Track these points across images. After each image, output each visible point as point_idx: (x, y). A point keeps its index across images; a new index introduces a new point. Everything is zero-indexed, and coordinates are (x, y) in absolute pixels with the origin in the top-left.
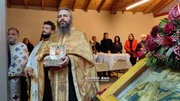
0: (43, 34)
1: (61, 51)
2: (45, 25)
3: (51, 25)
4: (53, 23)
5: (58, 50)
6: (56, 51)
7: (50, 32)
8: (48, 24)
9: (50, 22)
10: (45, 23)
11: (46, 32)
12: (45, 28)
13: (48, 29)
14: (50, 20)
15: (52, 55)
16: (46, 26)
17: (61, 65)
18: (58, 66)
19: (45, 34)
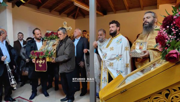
0: (111, 33)
1: (144, 46)
2: (110, 25)
3: (115, 23)
4: (117, 21)
5: (141, 45)
6: (140, 46)
7: (116, 29)
8: (112, 23)
9: (114, 21)
10: (110, 23)
11: (113, 31)
12: (111, 27)
13: (114, 27)
14: (113, 20)
15: (137, 49)
16: (112, 25)
17: (142, 57)
18: (140, 57)
19: (112, 32)
